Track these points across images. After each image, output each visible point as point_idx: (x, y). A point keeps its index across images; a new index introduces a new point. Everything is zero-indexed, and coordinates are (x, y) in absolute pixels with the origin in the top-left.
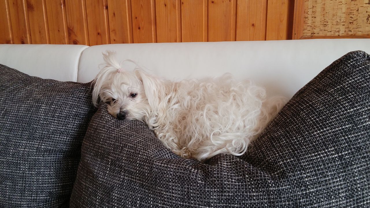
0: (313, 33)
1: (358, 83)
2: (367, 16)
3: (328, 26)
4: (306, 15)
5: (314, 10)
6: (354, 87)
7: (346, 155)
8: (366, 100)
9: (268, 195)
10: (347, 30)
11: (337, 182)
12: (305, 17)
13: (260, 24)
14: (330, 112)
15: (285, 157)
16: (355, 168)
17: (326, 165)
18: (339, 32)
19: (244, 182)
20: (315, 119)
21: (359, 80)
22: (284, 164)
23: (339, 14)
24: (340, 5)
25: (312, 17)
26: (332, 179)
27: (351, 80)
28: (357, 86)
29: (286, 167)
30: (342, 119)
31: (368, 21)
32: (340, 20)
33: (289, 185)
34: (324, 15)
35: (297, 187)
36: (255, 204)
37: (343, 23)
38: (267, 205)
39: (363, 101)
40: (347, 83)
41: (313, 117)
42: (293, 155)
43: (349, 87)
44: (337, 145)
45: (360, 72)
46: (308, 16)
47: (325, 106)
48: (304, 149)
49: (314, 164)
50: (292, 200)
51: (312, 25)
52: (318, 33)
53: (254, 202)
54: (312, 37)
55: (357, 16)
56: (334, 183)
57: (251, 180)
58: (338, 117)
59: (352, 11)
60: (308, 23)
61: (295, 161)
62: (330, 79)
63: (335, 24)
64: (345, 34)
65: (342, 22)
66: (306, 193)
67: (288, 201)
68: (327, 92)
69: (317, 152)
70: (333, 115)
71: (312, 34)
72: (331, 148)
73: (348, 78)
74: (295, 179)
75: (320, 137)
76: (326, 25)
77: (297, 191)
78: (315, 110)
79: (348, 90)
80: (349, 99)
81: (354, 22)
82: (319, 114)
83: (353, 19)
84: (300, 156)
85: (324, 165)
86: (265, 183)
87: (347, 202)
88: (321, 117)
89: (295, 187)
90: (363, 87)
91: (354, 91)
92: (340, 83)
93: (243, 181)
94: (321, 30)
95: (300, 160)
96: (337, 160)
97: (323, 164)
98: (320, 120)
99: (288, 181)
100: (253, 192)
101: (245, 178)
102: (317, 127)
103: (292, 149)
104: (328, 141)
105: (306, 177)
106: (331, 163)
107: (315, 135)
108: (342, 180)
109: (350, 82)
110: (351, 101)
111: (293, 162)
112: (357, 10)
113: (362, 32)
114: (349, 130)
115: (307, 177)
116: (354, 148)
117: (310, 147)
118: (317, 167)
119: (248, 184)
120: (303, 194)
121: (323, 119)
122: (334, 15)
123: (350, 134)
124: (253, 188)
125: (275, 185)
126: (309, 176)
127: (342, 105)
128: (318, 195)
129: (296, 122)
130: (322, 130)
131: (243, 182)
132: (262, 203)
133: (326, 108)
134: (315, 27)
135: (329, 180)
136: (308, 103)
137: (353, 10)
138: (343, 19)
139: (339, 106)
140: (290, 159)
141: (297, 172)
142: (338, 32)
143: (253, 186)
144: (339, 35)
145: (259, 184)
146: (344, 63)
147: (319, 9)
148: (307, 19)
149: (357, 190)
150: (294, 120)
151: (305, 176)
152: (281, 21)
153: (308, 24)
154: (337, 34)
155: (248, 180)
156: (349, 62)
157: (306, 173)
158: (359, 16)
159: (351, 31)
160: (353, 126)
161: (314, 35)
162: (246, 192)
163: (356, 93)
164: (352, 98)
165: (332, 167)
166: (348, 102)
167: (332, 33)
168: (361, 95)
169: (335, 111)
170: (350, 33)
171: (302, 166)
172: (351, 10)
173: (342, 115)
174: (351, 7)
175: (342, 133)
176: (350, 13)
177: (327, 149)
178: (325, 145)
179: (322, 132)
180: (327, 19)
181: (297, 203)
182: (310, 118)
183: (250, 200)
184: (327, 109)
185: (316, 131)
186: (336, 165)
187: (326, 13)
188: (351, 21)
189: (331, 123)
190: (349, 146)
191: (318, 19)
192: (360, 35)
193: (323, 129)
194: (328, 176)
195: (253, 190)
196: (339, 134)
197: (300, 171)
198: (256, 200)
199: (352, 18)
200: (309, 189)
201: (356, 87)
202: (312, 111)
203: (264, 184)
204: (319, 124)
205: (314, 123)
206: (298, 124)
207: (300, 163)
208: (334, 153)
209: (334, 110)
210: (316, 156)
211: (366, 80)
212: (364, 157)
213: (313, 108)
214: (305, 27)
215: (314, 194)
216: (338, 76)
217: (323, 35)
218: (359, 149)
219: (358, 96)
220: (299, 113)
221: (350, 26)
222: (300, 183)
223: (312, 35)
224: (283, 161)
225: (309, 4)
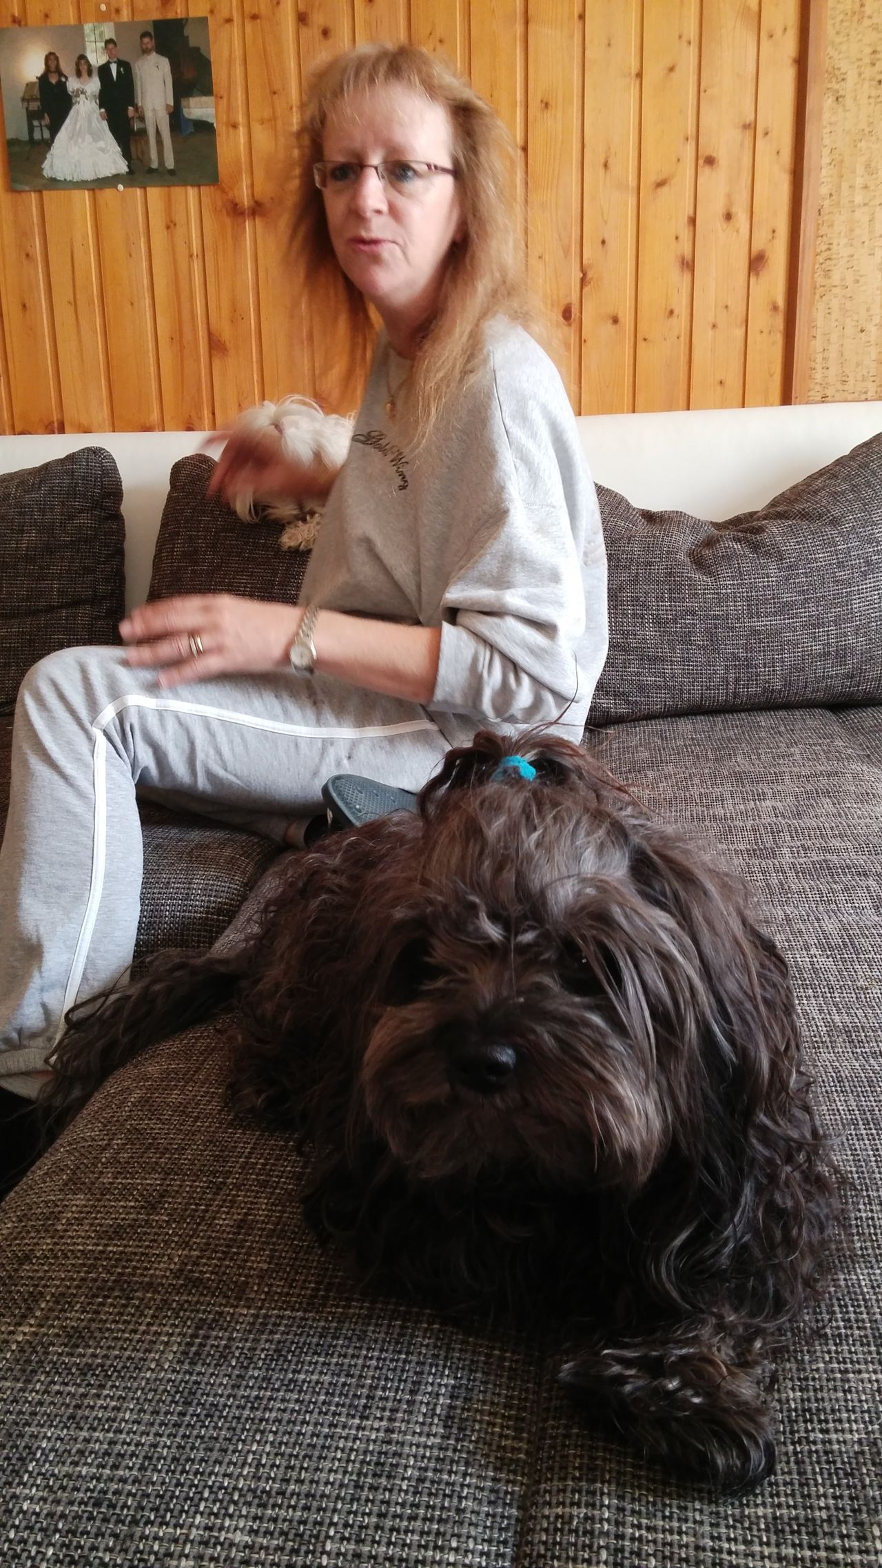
3: (848, 383)
4: (813, 365)
5: (825, 356)
12: (812, 368)
13: (734, 381)
25: (823, 368)
32: (868, 373)
34: (841, 363)
37: (873, 379)
46: (816, 365)
51: (823, 383)
52: (833, 395)
54: (824, 399)
60: (816, 378)
63: (861, 379)
65: (871, 376)
71: (823, 395)
76: (843, 381)
94: (838, 391)
122: (858, 365)
134: (827, 385)
138: (872, 372)
142: (866, 393)
144: (867, 397)
147: (833, 354)
148: (814, 372)
152: (772, 375)
153: (817, 381)
154: (863, 395)
161: (827, 396)
167: (856, 395)
180: (847, 372)
187: (846, 360)
191: (833, 371)
214: (811, 386)
217: (842, 397)
225: (818, 344)
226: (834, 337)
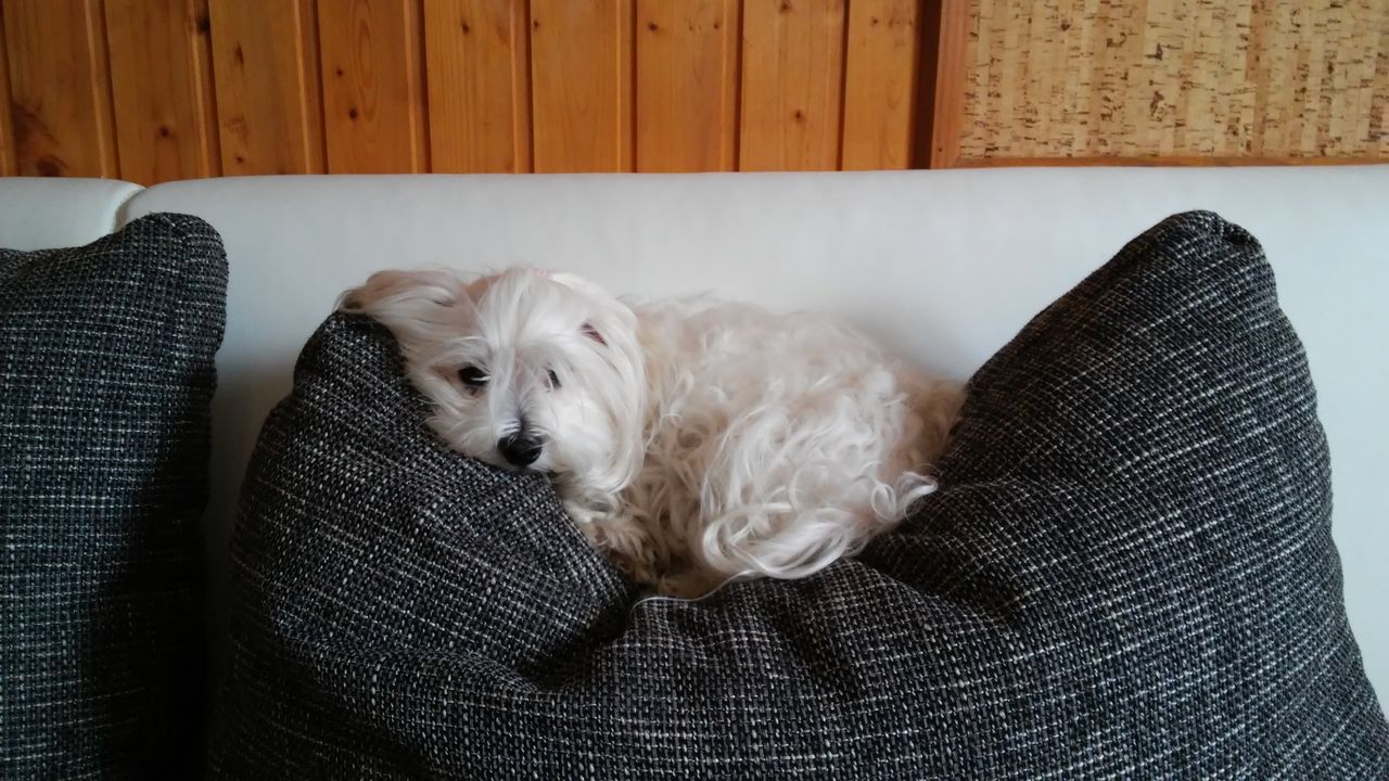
0: (991, 147)
1: (1213, 311)
2: (1153, 95)
3: (1036, 124)
4: (971, 87)
5: (994, 70)
6: (1205, 324)
7: (1214, 529)
8: (1242, 362)
9: (1009, 681)
10: (1094, 139)
11: (1195, 615)
12: (968, 94)
13: (822, 115)
14: (1151, 401)
15: (1041, 551)
16: (1238, 571)
17: (1164, 564)
18: (1070, 146)
19: (919, 649)
20: (1109, 423)
21: (1214, 301)
22: (1044, 571)
23: (1071, 87)
24: (1073, 57)
25: (989, 95)
26: (1183, 607)
27: (1193, 300)
28: (1213, 320)
29: (1050, 580)
30: (1190, 421)
31: (1154, 112)
32: (1075, 106)
33: (1067, 638)
34: (1025, 87)
35: (1088, 643)
36: (967, 715)
37: (1082, 118)
38: (1007, 714)
39: (1235, 365)
40: (1184, 309)
41: (1101, 416)
42: (1066, 543)
43: (1191, 321)
44: (1189, 502)
45: (1215, 277)
46: (978, 89)
47: (1132, 380)
48: (1093, 516)
49: (1131, 564)
50: (1078, 686)
51: (989, 122)
52: (1008, 149)
53: (966, 709)
54: (989, 160)
55: (1124, 94)
56: (1186, 618)
57: (946, 638)
58: (1178, 413)
59: (1109, 79)
60: (976, 112)
61: (1073, 561)
62: (1125, 293)
63: (1059, 118)
64: (1087, 153)
65: (1080, 113)
66: (1114, 659)
67: (1067, 690)
68: (1129, 334)
69: (1136, 524)
70: (1162, 409)
71: (988, 150)
72: (1172, 510)
73: (1185, 293)
74: (1082, 619)
75: (1134, 478)
76: (1028, 121)
77: (1091, 655)
78: (1105, 394)
79: (1191, 331)
80: (1198, 358)
81: (1115, 113)
82: (1119, 407)
83: (1111, 105)
84: (1086, 544)
85: (1159, 565)
86: (994, 643)
87: (1220, 676)
88: (1128, 414)
89: (1084, 643)
90: (1228, 323)
91: (1206, 335)
92: (1161, 306)
93: (914, 643)
94: (1016, 138)
95: (1089, 556)
96: (1191, 549)
97: (1156, 564)
98: (1126, 425)
99: (1062, 625)
100: (958, 678)
101: (920, 636)
102: (1122, 449)
103: (1057, 521)
104: (1162, 489)
105: (1114, 608)
106: (1177, 558)
107: (1118, 476)
108: (1208, 609)
109: (1192, 305)
110: (1205, 365)
111: (1069, 565)
112: (1123, 76)
113: (1138, 146)
114: (1214, 456)
115: (1116, 607)
116: (1232, 509)
117: (1112, 509)
118: (1141, 572)
119: (934, 652)
120: (1105, 662)
121: (1135, 421)
122: (1055, 91)
123: (1218, 466)
124: (953, 665)
125: (1025, 644)
126: (1122, 605)
127: (1181, 377)
128: (1148, 661)
129: (1049, 436)
130: (1138, 458)
131: (914, 649)
132: (991, 710)
133: (1138, 387)
134: (997, 129)
135: (1175, 611)
136: (1076, 374)
137: (1112, 75)
138: (1082, 105)
139: (1173, 381)
140: (1057, 556)
141: (1086, 595)
142: (1069, 144)
143: (954, 659)
144: (1069, 155)
145: (973, 649)
146: (1165, 251)
147: (1009, 70)
148: (971, 101)
149: (1245, 635)
150: (1042, 431)
151: (1110, 604)
152: (892, 105)
153: (978, 119)
154: (1063, 152)
155: (934, 641)
156: (1180, 246)
157: (1112, 596)
158: (1128, 95)
159: (1105, 141)
160: (1221, 441)
161: (996, 153)
162: (935, 682)
163: (1213, 341)
164: (1205, 355)
165: (1181, 569)
166: (1198, 369)
167: (1050, 148)
168: (1228, 346)
169: (1164, 397)
170: (1103, 149)
171: (1096, 575)
172: (1107, 75)
173: (1187, 409)
174: (1106, 66)
175: (1195, 464)
176: (1103, 84)
177: (1163, 513)
178: (1156, 503)
179: (1138, 465)
180: (1035, 102)
181: (1091, 694)
182: (1093, 422)
183: (952, 705)
184: (1139, 390)
185: (1121, 462)
186: (1189, 564)
187: (1033, 81)
188: (1106, 111)
189: (1158, 433)
190: (1220, 502)
191: (1008, 101)
192: (1132, 155)
193: (1139, 453)
194: (1171, 599)
195: (955, 673)
196: (1188, 467)
197: (1093, 590)
198: (971, 703)
199: (1109, 100)
200: (1122, 645)
201: (1210, 323)
202: (1095, 398)
203: (992, 647)
204: (1125, 438)
205: (1107, 434)
206: (1056, 442)
207: (1091, 566)
208: (1183, 526)
209: (1162, 393)
210: (1132, 538)
211: (1234, 300)
212: (1257, 537)
213: (1097, 388)
214: (967, 127)
215: (1135, 658)
216: (1153, 285)
217: (1023, 154)
218: (1243, 511)
219: (1221, 349)
220: (1052, 407)
221: (1103, 125)
222: (1097, 631)
223: (989, 153)
224: (1037, 563)
225: (981, 49)
226: (1011, 38)
